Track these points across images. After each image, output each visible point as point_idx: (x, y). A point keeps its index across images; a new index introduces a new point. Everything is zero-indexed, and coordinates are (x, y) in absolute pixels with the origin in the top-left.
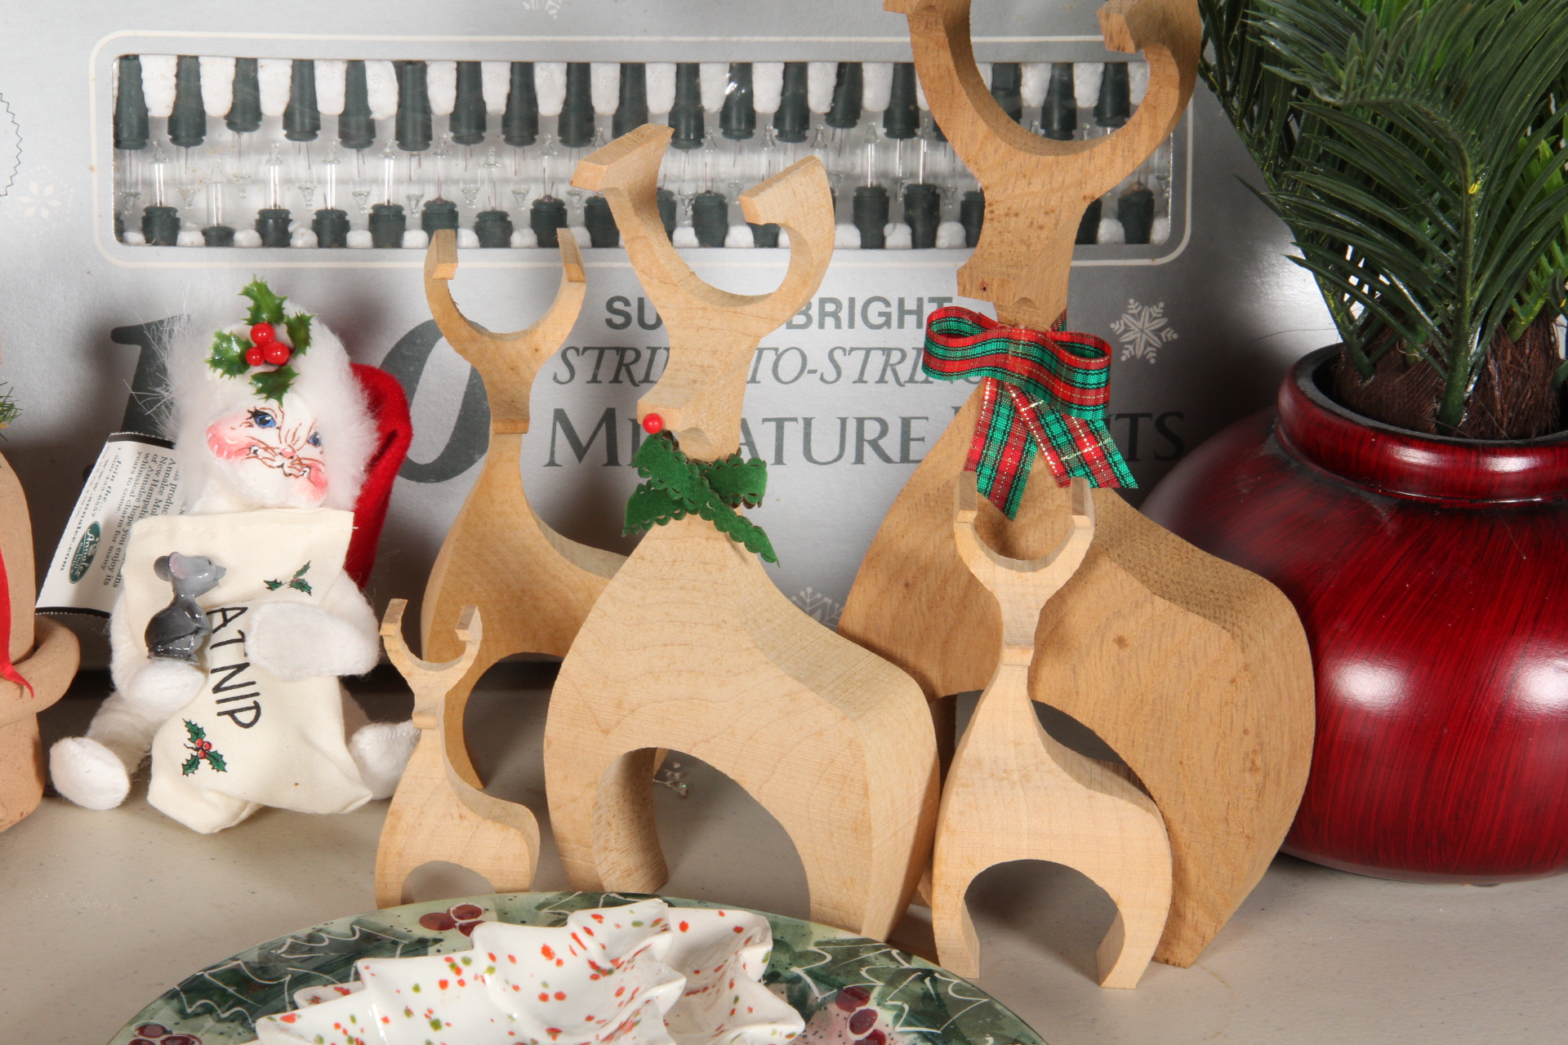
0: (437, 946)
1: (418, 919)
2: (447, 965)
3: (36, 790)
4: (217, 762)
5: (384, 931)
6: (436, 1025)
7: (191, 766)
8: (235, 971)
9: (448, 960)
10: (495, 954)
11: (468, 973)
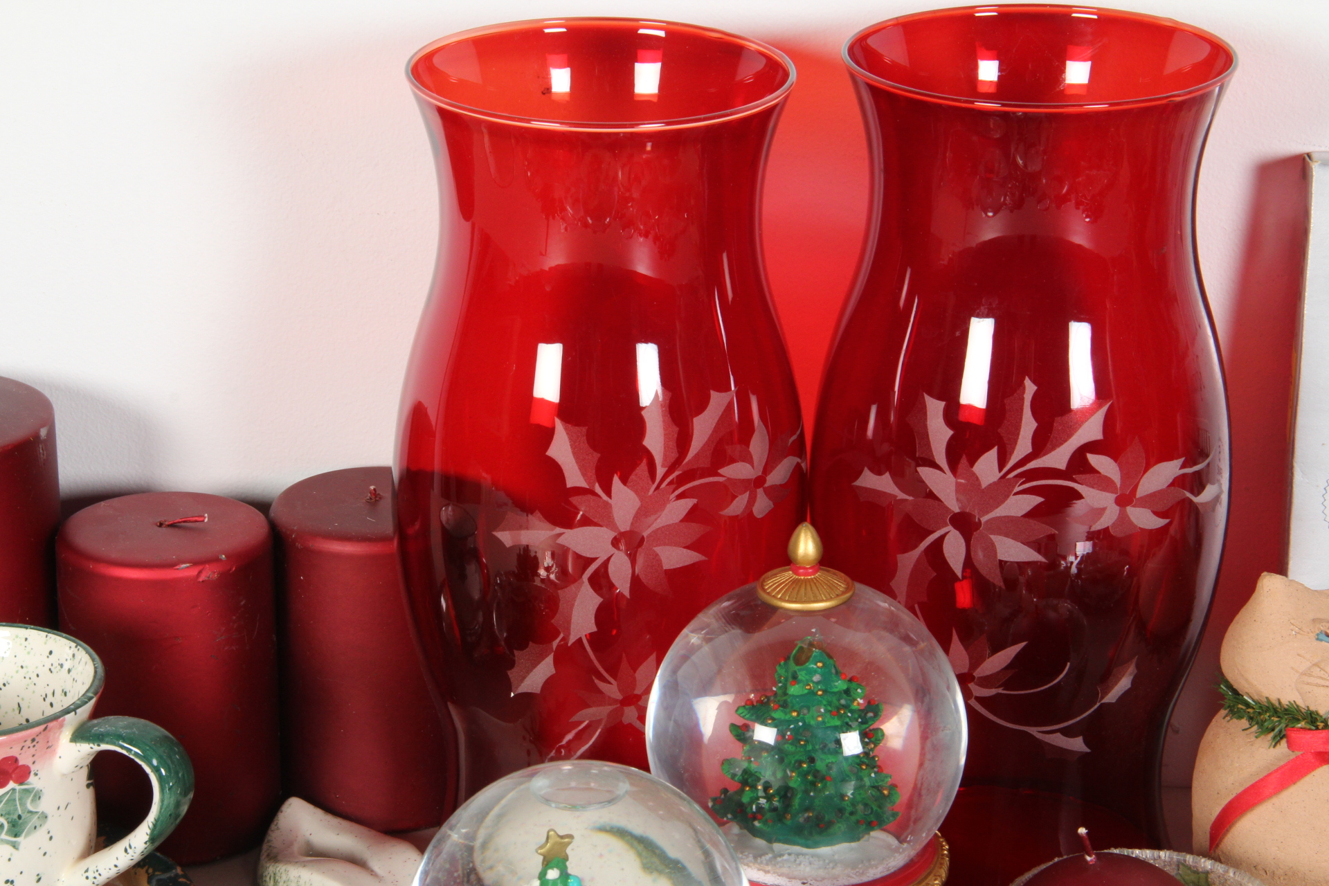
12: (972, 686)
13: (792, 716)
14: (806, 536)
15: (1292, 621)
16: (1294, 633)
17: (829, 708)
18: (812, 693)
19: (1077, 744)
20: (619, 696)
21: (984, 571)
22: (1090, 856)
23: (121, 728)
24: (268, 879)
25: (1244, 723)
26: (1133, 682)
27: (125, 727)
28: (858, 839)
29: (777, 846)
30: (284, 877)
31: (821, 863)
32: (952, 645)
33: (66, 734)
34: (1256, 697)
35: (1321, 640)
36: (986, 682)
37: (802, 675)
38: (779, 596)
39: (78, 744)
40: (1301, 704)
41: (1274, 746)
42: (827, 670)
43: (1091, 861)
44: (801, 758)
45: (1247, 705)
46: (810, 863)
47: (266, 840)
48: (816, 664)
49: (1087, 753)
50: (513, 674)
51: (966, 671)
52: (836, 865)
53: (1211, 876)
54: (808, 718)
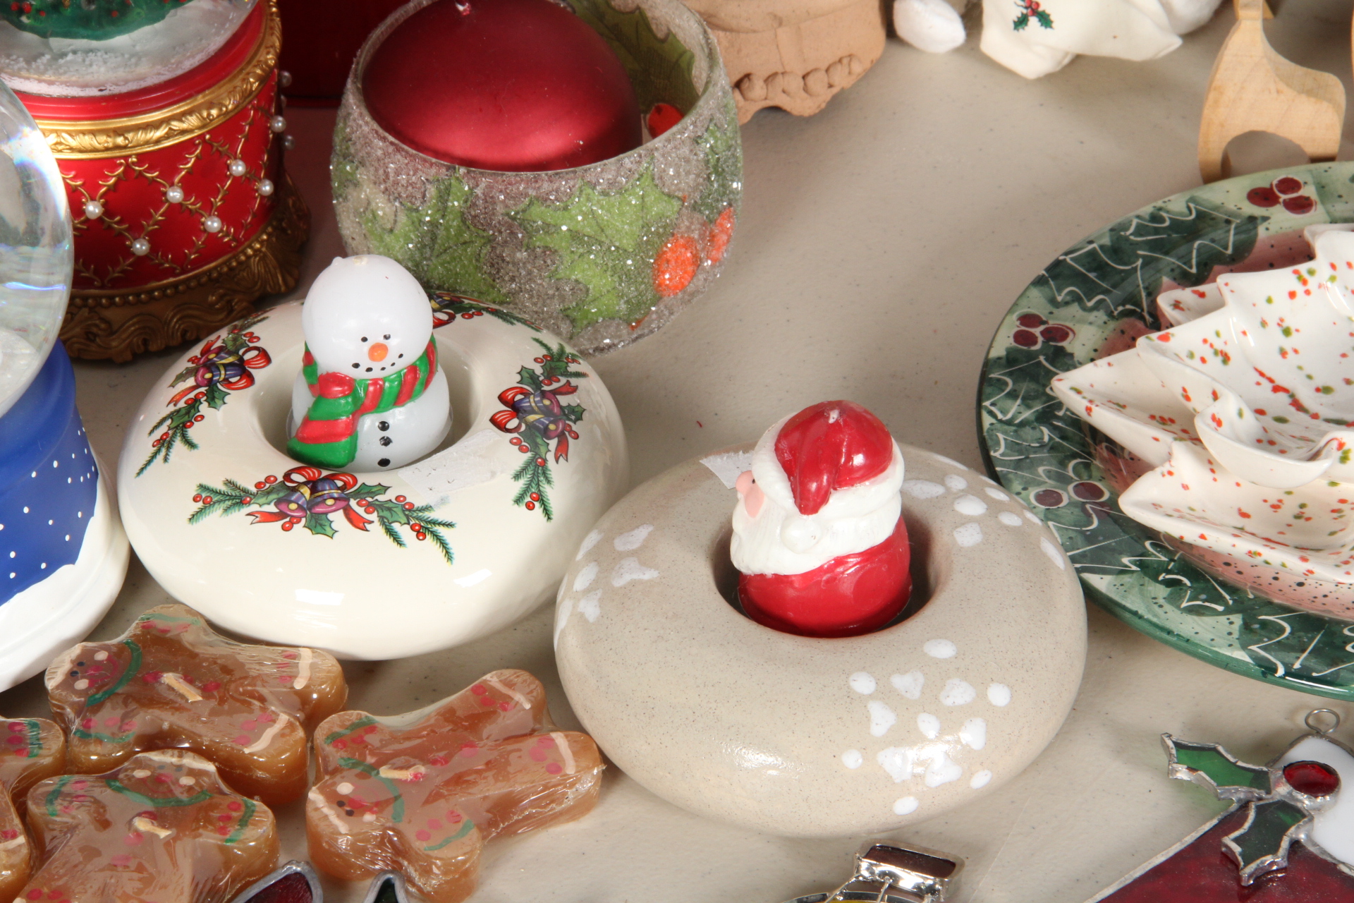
0: (1265, 224)
1: (1245, 195)
2: (1294, 277)
3: (880, 33)
4: (1045, 20)
5: (1217, 208)
6: (1287, 332)
7: (1021, 22)
8: (1092, 253)
9: (1296, 272)
10: (1335, 263)
11: (1312, 283)
22: (463, 4)
28: (163, 17)
29: (57, 43)
31: (119, 59)
43: (465, 10)
46: (105, 62)
52: (140, 59)
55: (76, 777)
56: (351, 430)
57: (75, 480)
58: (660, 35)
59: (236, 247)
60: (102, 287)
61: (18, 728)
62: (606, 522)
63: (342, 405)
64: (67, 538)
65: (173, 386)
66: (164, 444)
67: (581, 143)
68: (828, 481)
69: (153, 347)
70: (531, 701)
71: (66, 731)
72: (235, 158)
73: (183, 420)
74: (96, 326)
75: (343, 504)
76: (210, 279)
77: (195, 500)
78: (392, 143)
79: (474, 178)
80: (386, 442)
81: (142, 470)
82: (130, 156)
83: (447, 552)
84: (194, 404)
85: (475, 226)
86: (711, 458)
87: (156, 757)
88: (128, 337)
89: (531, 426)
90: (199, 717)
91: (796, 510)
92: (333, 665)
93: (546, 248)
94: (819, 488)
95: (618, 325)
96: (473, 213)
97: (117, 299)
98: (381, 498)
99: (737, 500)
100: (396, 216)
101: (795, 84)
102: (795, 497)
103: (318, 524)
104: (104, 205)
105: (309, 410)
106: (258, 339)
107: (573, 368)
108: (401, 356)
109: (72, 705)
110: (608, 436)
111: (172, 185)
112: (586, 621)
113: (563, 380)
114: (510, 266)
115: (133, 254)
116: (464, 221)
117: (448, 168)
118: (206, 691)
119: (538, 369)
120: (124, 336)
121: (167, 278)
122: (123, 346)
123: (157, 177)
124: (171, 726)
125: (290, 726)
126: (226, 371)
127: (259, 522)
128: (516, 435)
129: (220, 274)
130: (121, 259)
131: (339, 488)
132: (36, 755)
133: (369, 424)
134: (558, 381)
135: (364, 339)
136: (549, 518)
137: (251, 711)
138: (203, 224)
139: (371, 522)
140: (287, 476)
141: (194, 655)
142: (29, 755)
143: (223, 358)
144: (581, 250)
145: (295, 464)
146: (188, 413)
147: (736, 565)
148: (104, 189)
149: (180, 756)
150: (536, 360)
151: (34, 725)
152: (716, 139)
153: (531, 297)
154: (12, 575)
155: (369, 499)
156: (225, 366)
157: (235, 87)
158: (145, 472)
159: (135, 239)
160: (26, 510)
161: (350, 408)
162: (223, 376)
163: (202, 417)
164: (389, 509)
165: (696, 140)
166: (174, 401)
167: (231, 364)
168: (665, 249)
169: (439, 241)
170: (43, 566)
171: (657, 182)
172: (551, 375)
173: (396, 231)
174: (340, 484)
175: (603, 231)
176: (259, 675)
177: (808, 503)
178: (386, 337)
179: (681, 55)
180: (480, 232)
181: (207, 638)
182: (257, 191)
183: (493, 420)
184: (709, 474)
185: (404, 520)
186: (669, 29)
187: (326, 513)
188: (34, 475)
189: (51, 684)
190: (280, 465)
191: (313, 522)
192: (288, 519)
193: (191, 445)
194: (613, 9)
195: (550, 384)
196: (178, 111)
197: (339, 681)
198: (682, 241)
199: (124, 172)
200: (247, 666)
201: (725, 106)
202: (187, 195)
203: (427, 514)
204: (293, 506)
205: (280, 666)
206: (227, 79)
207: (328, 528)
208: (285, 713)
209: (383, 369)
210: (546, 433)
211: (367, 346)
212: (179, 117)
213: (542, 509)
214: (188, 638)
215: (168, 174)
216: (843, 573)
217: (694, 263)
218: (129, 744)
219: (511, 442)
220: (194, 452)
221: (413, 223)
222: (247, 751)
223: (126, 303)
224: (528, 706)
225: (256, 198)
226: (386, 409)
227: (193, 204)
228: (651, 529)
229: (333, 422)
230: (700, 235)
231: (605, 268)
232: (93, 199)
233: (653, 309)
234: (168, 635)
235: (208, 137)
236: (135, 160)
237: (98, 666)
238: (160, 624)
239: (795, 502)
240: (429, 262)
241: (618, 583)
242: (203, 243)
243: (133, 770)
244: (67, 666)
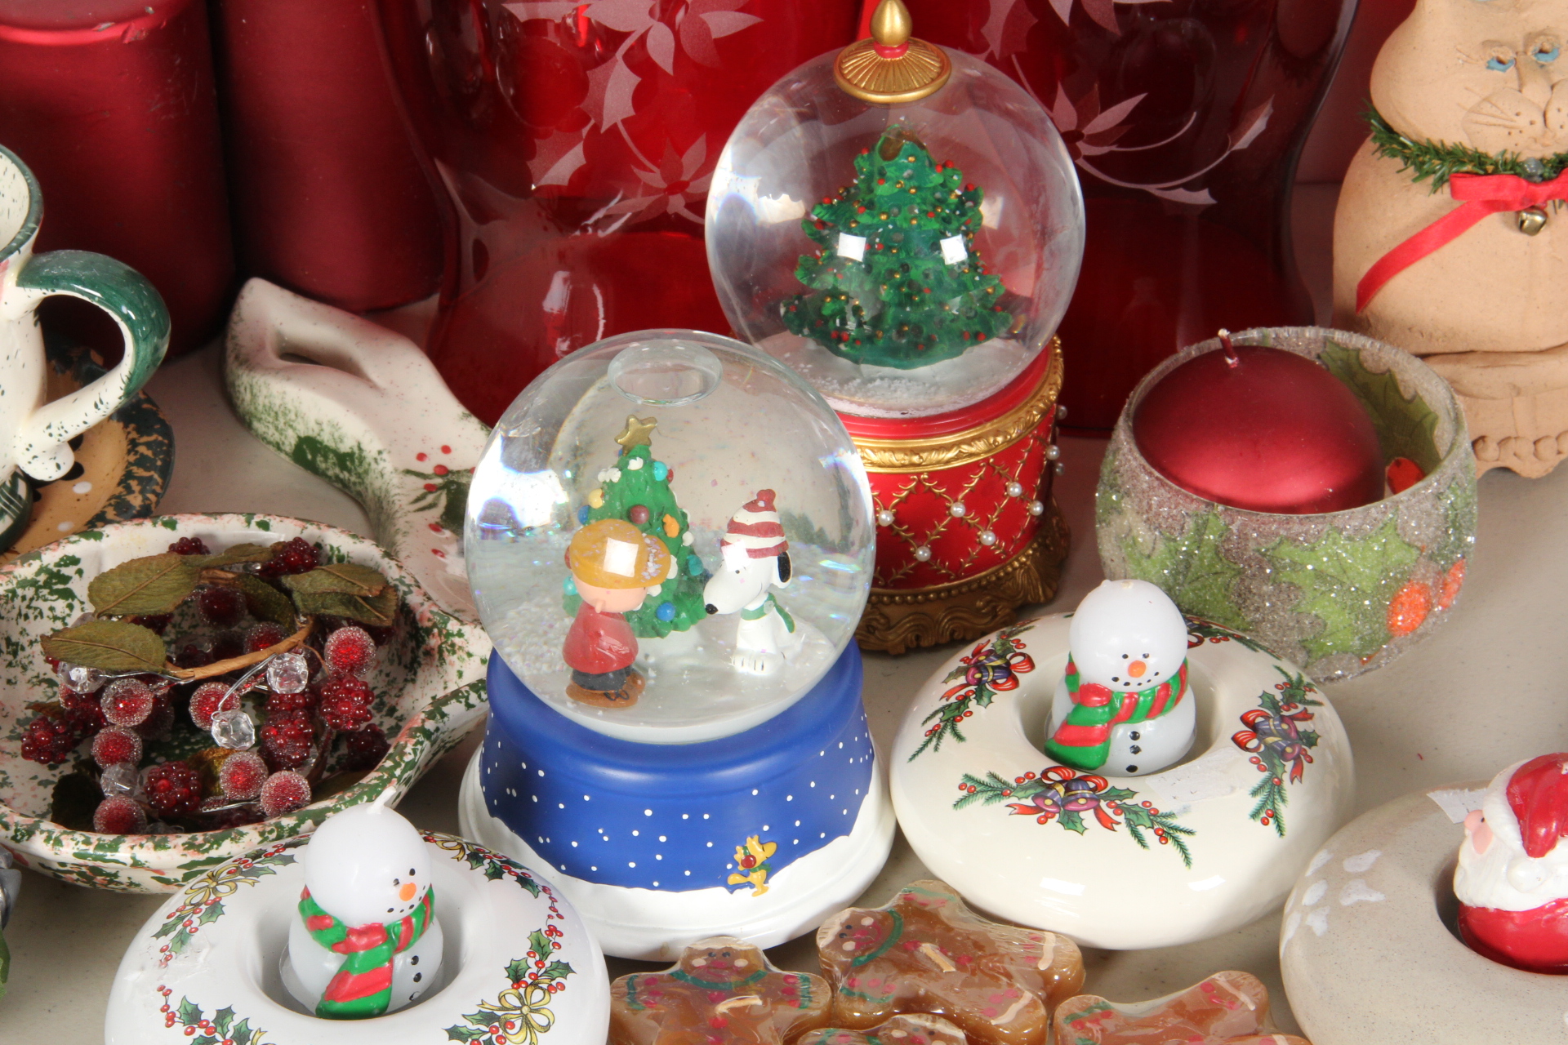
12: (1080, 145)
13: (880, 220)
14: (891, 8)
15: (1459, 47)
16: (1460, 62)
17: (924, 207)
18: (904, 191)
19: (1203, 197)
20: (663, 185)
21: (1096, 16)
22: (1232, 358)
23: (78, 269)
24: (242, 389)
25: (1398, 162)
26: (1270, 124)
27: (84, 267)
28: (960, 353)
29: (867, 369)
30: (264, 391)
31: (920, 387)
32: (1057, 100)
33: (11, 276)
34: (1414, 137)
35: (1492, 69)
36: (1096, 139)
37: (891, 172)
38: (863, 85)
39: (27, 289)
40: (1468, 145)
41: (1435, 192)
42: (919, 164)
43: (1233, 364)
44: (893, 267)
45: (1404, 146)
46: (908, 389)
47: (230, 336)
48: (907, 159)
49: (1212, 206)
50: (534, 165)
51: (1073, 128)
52: (939, 388)
53: (1363, 354)
54: (899, 220)
55: (841, 1031)
56: (1105, 737)
57: (856, 760)
58: (1407, 396)
59: (1005, 560)
60: (885, 587)
61: (791, 980)
62: (1336, 842)
63: (1098, 715)
64: (845, 812)
65: (945, 682)
66: (935, 734)
67: (1331, 490)
68: (1557, 827)
69: (925, 643)
70: (1255, 1003)
71: (833, 987)
72: (1013, 481)
73: (954, 714)
74: (876, 620)
75: (1094, 804)
76: (980, 587)
77: (961, 787)
78: (1157, 478)
79: (1231, 516)
80: (1136, 750)
81: (914, 756)
82: (922, 473)
83: (1186, 857)
84: (964, 700)
85: (1227, 559)
86: (1438, 792)
87: (912, 1019)
88: (903, 633)
89: (1269, 747)
90: (952, 987)
91: (1523, 852)
92: (1074, 951)
93: (1291, 584)
94: (1548, 833)
95: (1351, 659)
96: (1226, 547)
97: (897, 598)
98: (1129, 802)
99: (1464, 837)
100: (1154, 544)
101: (1526, 448)
102: (1523, 839)
103: (1070, 821)
104: (895, 515)
105: (1068, 715)
106: (1025, 646)
107: (1310, 696)
108: (1157, 674)
109: (841, 964)
110: (1338, 760)
111: (956, 501)
112: (1313, 934)
113: (1301, 707)
114: (1256, 597)
115: (916, 559)
116: (1217, 553)
117: (1207, 505)
118: (960, 963)
119: (1278, 696)
120: (900, 631)
121: (943, 583)
122: (899, 639)
123: (944, 493)
124: (927, 992)
125: (1032, 1005)
126: (994, 672)
127: (1018, 813)
128: (1255, 754)
129: (989, 582)
130: (904, 562)
131: (1091, 789)
132: (806, 1007)
133: (1121, 732)
134: (1296, 707)
135: (1125, 656)
136: (1281, 834)
137: (999, 986)
138: (979, 537)
139: (1118, 823)
140: (1045, 774)
141: (949, 929)
142: (800, 1006)
143: (993, 661)
144: (1323, 589)
145: (1052, 764)
146: (958, 708)
147: (1459, 895)
148: (897, 501)
149: (934, 1021)
150: (1277, 686)
151: (806, 980)
152: (1456, 496)
153: (1273, 627)
154: (796, 842)
155: (1118, 802)
156: (994, 668)
157: (1020, 418)
158: (917, 758)
159: (919, 546)
160: (813, 785)
161: (1106, 717)
162: (991, 677)
163: (971, 713)
164: (1136, 813)
165: (1438, 496)
166: (948, 695)
167: (999, 667)
168: (1401, 593)
169: (1193, 570)
170: (823, 835)
171: (1399, 531)
172: (1290, 701)
173: (1153, 557)
174: (1092, 785)
175: (1345, 572)
176: (1007, 954)
177: (1536, 846)
178: (1146, 656)
179: (1426, 416)
180: (1231, 564)
181: (961, 915)
182: (1028, 511)
183: (1234, 739)
184: (1436, 808)
185: (1149, 824)
186: (1416, 392)
187: (1078, 811)
188: (822, 754)
189: (822, 942)
190: (1039, 763)
191: (1066, 817)
192: (1043, 814)
193: (960, 737)
194: (1365, 370)
195: (1288, 710)
196: (969, 436)
197: (1079, 966)
198: (1417, 587)
199: (916, 487)
200: (997, 944)
201: (1467, 467)
202: (968, 511)
203: (1170, 821)
204: (1048, 802)
205: (1027, 947)
206: (1013, 410)
207: (1078, 825)
208: (1029, 990)
209: (1140, 684)
210: (1283, 755)
211: (1127, 662)
212: (969, 442)
213: (1275, 826)
214: (945, 913)
215: (954, 491)
216: (1563, 914)
217: (1426, 608)
218: (888, 1005)
219: (1251, 760)
220: (962, 744)
221: (1170, 551)
222: (993, 1022)
223: (904, 602)
224: (1252, 1008)
225: (1026, 517)
226: (1139, 720)
227: (973, 519)
228: (1378, 854)
229: (1089, 728)
230: (1434, 582)
231: (1343, 606)
232: (886, 508)
233: (1384, 646)
234: (927, 909)
235: (991, 460)
236: (926, 476)
237: (864, 931)
238: (920, 898)
239: (1524, 844)
240: (1182, 588)
241: (1346, 902)
242: (977, 554)
243: (891, 1029)
244: (837, 928)
